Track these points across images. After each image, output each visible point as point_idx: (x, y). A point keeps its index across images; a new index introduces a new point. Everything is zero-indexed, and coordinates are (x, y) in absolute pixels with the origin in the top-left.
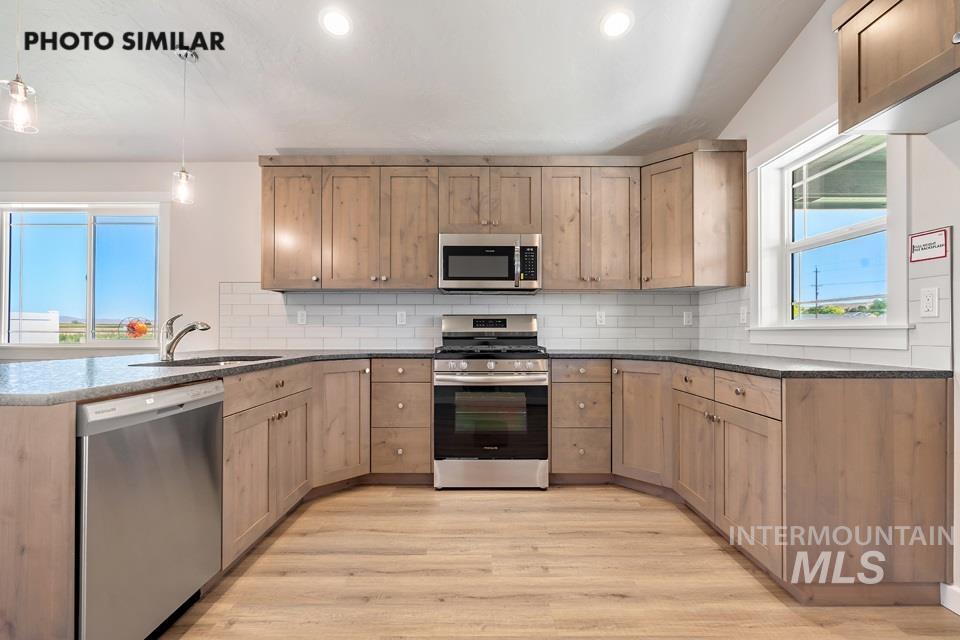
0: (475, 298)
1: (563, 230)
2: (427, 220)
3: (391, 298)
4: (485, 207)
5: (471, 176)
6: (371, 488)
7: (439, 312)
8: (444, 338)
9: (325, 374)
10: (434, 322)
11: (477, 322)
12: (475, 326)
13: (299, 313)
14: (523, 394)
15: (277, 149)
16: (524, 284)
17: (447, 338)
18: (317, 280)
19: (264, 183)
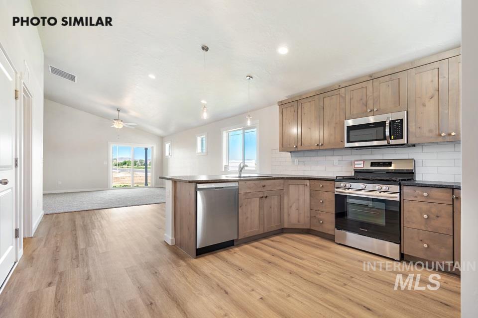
0: (374, 150)
1: (424, 105)
2: (340, 115)
3: (331, 153)
4: (370, 103)
5: (362, 88)
6: (311, 235)
7: (353, 158)
8: (355, 172)
9: (290, 184)
10: (352, 163)
11: (373, 164)
12: (371, 166)
13: (296, 160)
14: (384, 204)
15: (286, 97)
16: (392, 142)
17: (356, 172)
18: (296, 147)
19: (280, 111)
